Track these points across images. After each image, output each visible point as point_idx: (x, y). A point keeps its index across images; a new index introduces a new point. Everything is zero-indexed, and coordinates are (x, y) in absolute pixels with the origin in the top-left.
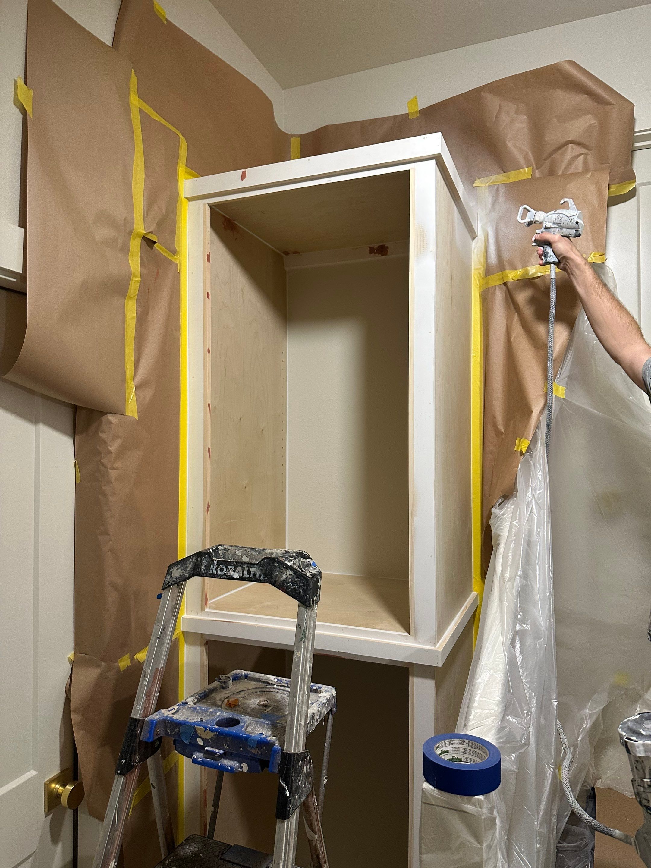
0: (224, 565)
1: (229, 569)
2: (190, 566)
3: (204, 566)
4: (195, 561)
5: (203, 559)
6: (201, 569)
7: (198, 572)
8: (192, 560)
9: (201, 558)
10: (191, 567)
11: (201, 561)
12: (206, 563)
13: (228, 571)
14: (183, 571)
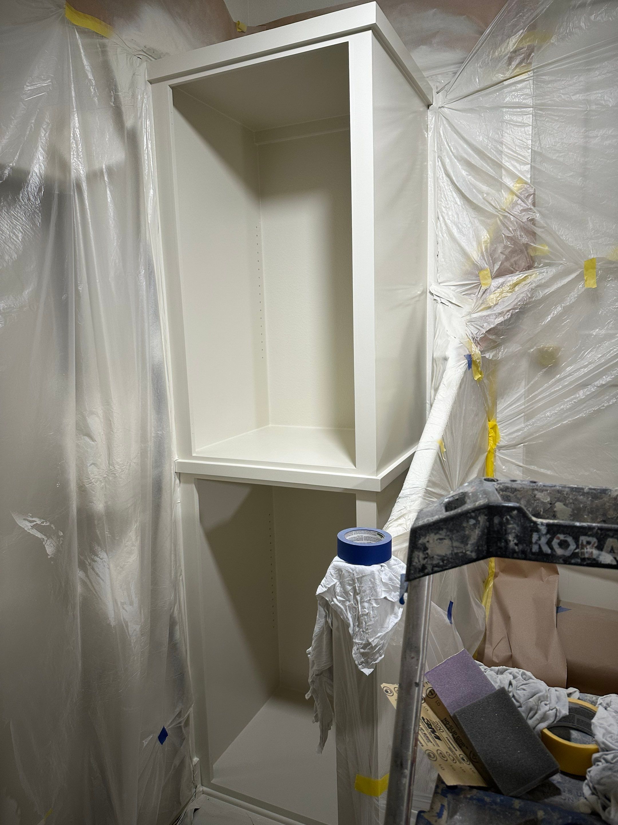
0: (569, 534)
1: (585, 543)
2: (475, 535)
3: (513, 535)
4: (488, 523)
5: (507, 519)
6: (507, 542)
7: (501, 548)
8: (478, 522)
9: (502, 518)
10: (480, 538)
11: (501, 524)
12: (518, 529)
13: (582, 548)
14: (456, 544)
